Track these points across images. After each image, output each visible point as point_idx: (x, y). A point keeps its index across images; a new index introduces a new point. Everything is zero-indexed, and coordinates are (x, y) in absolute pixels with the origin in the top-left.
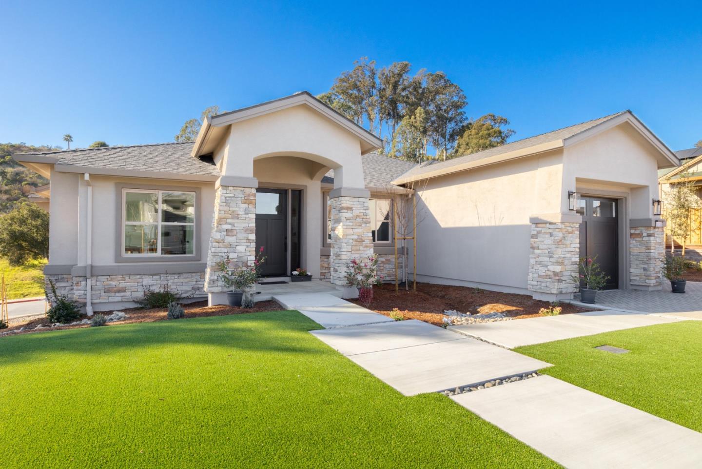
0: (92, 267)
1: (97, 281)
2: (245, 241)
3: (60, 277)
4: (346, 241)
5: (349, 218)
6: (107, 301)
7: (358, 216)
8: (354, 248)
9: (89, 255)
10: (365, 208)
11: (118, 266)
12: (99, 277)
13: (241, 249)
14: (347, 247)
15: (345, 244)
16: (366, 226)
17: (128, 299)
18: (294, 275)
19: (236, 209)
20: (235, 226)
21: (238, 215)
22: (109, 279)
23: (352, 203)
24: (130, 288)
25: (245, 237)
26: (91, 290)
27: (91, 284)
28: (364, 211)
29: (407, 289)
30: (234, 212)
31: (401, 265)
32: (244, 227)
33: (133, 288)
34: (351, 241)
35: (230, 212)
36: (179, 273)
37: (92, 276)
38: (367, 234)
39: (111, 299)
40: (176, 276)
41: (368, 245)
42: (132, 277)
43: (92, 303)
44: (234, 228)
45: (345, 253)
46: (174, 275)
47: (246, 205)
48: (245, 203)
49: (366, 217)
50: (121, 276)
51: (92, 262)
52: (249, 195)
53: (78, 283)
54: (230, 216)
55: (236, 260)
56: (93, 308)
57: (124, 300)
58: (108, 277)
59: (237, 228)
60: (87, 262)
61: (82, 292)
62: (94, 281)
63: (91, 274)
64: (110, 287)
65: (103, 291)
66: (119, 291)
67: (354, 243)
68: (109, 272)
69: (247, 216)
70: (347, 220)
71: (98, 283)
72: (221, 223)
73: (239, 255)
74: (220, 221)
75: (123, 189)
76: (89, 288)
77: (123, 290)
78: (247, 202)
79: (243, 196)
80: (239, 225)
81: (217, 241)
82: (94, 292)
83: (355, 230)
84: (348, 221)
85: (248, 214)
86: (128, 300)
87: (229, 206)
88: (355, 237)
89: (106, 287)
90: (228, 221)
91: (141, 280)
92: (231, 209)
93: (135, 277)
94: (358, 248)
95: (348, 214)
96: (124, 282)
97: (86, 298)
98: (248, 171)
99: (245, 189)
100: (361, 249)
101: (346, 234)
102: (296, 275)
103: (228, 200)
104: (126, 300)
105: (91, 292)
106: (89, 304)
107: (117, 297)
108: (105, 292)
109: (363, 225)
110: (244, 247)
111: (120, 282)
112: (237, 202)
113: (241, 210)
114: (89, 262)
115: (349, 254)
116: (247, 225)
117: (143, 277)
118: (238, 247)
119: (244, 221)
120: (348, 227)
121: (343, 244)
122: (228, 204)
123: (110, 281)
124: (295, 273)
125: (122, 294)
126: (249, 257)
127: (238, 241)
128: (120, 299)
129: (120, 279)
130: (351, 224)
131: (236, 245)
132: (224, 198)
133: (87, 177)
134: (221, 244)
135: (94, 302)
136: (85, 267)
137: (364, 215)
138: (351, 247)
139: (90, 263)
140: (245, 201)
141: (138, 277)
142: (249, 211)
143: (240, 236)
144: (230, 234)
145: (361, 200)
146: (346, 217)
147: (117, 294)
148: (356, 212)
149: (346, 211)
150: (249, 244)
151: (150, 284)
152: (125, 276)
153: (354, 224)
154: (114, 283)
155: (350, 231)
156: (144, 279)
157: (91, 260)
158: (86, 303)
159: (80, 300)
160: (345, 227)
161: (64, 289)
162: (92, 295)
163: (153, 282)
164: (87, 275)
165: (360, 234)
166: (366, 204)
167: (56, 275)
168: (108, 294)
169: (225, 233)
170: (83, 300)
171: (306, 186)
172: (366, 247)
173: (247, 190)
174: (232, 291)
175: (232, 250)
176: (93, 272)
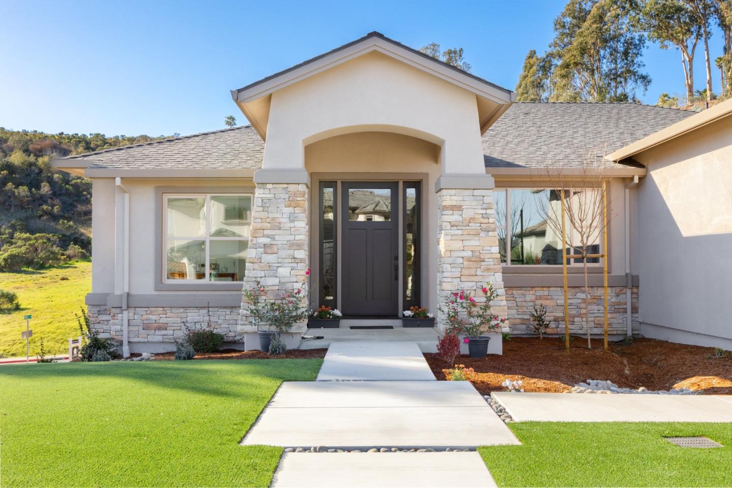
0: (128, 295)
1: (135, 314)
2: (290, 261)
3: (102, 308)
4: (450, 260)
5: (457, 224)
6: (146, 340)
7: (472, 220)
8: (465, 272)
9: (126, 282)
10: (485, 206)
11: (159, 295)
12: (137, 309)
13: (284, 271)
14: (453, 270)
15: (449, 266)
16: (486, 236)
17: (170, 339)
18: (407, 317)
19: (278, 215)
20: (276, 239)
21: (279, 223)
22: (148, 312)
23: (461, 198)
24: (172, 325)
25: (290, 255)
26: (129, 325)
27: (128, 317)
28: (484, 212)
29: (590, 347)
30: (274, 219)
31: (625, 307)
32: (287, 241)
33: (176, 325)
34: (461, 260)
35: (268, 220)
36: (232, 307)
37: (128, 307)
38: (489, 248)
39: (150, 339)
40: (228, 312)
41: (491, 267)
42: (174, 310)
43: (129, 342)
44: (274, 242)
45: (449, 280)
46: (226, 310)
47: (291, 209)
48: (289, 206)
49: (486, 221)
50: (162, 309)
51: (129, 289)
52: (295, 194)
53: (114, 316)
54: (269, 225)
55: (277, 288)
56: (130, 349)
57: (165, 340)
58: (147, 309)
59: (279, 242)
60: (123, 290)
61: (119, 327)
62: (131, 314)
63: (128, 305)
64: (150, 322)
65: (141, 328)
66: (160, 329)
67: (466, 263)
68: (148, 304)
69: (292, 225)
70: (452, 226)
71: (136, 317)
72: (257, 236)
73: (283, 280)
74: (254, 233)
75: (164, 194)
76: (125, 323)
77: (162, 327)
78: (293, 204)
79: (286, 196)
80: (282, 238)
81: (252, 261)
82: (131, 328)
83: (466, 243)
84: (455, 228)
85: (293, 221)
86: (170, 341)
87: (267, 211)
88: (468, 254)
89: (145, 322)
90: (266, 232)
91: (185, 315)
92: (271, 215)
93: (177, 311)
94: (472, 272)
95: (455, 217)
96: (164, 316)
97: (122, 335)
98: (297, 160)
99: (289, 185)
100: (478, 273)
101: (449, 249)
102: (409, 316)
103: (265, 203)
104: (167, 340)
105: (128, 328)
106: (125, 343)
107: (157, 337)
108: (143, 329)
109: (482, 234)
110: (289, 269)
111: (161, 316)
112: (279, 205)
113: (285, 216)
114: (126, 290)
115: (456, 281)
116: (292, 238)
117: (187, 311)
118: (280, 270)
119: (289, 232)
120: (455, 237)
121: (445, 266)
122: (266, 209)
123: (149, 314)
124: (408, 313)
125: (163, 332)
126: (295, 284)
127: (280, 260)
128: (160, 339)
129: (161, 312)
130: (460, 232)
131: (278, 267)
132: (260, 201)
133: (118, 181)
134: (256, 266)
135: (131, 341)
136: (121, 296)
137: (483, 218)
138: (460, 270)
139: (128, 291)
140: (289, 203)
141: (182, 310)
142: (296, 217)
143: (283, 253)
144: (269, 251)
145: (476, 192)
146: (450, 222)
147: (157, 332)
148: (468, 213)
149: (451, 212)
150: (295, 265)
151: (196, 321)
152: (166, 309)
153: (465, 233)
154: (154, 317)
155: (458, 245)
156: (189, 314)
157: (128, 286)
158: (122, 341)
159: (116, 337)
160: (449, 237)
161: (106, 324)
162: (129, 332)
163: (199, 317)
164: (123, 306)
165: (477, 249)
166: (486, 200)
167: (98, 305)
168: (148, 331)
169: (262, 250)
170: (119, 338)
171: (427, 175)
172: (488, 270)
173: (292, 188)
174: (266, 331)
175: (272, 274)
176: (130, 302)
